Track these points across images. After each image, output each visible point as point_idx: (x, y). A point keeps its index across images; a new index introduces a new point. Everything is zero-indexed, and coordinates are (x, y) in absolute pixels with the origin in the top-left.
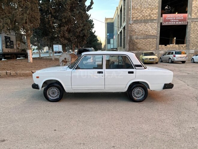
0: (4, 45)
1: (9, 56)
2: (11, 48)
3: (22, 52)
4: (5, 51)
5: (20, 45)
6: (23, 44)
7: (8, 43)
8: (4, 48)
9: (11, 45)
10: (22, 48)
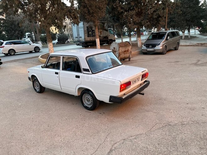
0: (86, 35)
1: (92, 44)
2: (93, 37)
3: (104, 39)
4: (87, 40)
5: (102, 33)
6: (105, 32)
7: (90, 32)
8: (86, 37)
9: (93, 33)
10: (104, 36)
